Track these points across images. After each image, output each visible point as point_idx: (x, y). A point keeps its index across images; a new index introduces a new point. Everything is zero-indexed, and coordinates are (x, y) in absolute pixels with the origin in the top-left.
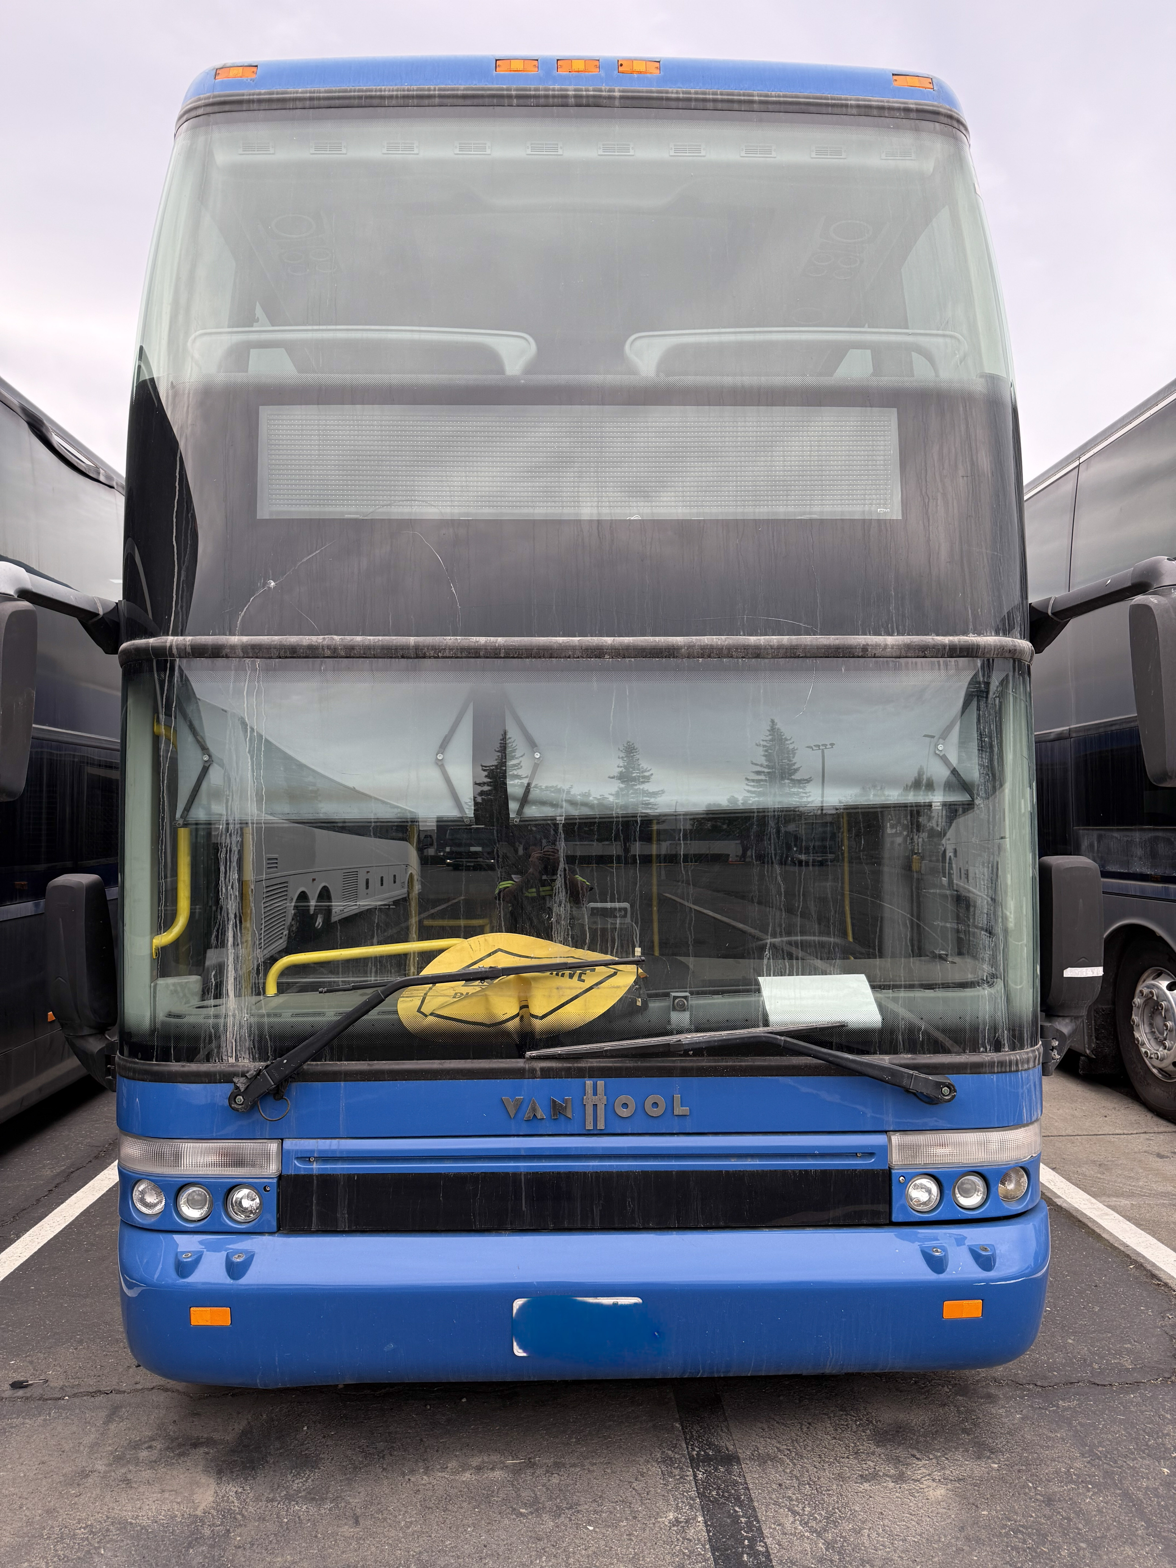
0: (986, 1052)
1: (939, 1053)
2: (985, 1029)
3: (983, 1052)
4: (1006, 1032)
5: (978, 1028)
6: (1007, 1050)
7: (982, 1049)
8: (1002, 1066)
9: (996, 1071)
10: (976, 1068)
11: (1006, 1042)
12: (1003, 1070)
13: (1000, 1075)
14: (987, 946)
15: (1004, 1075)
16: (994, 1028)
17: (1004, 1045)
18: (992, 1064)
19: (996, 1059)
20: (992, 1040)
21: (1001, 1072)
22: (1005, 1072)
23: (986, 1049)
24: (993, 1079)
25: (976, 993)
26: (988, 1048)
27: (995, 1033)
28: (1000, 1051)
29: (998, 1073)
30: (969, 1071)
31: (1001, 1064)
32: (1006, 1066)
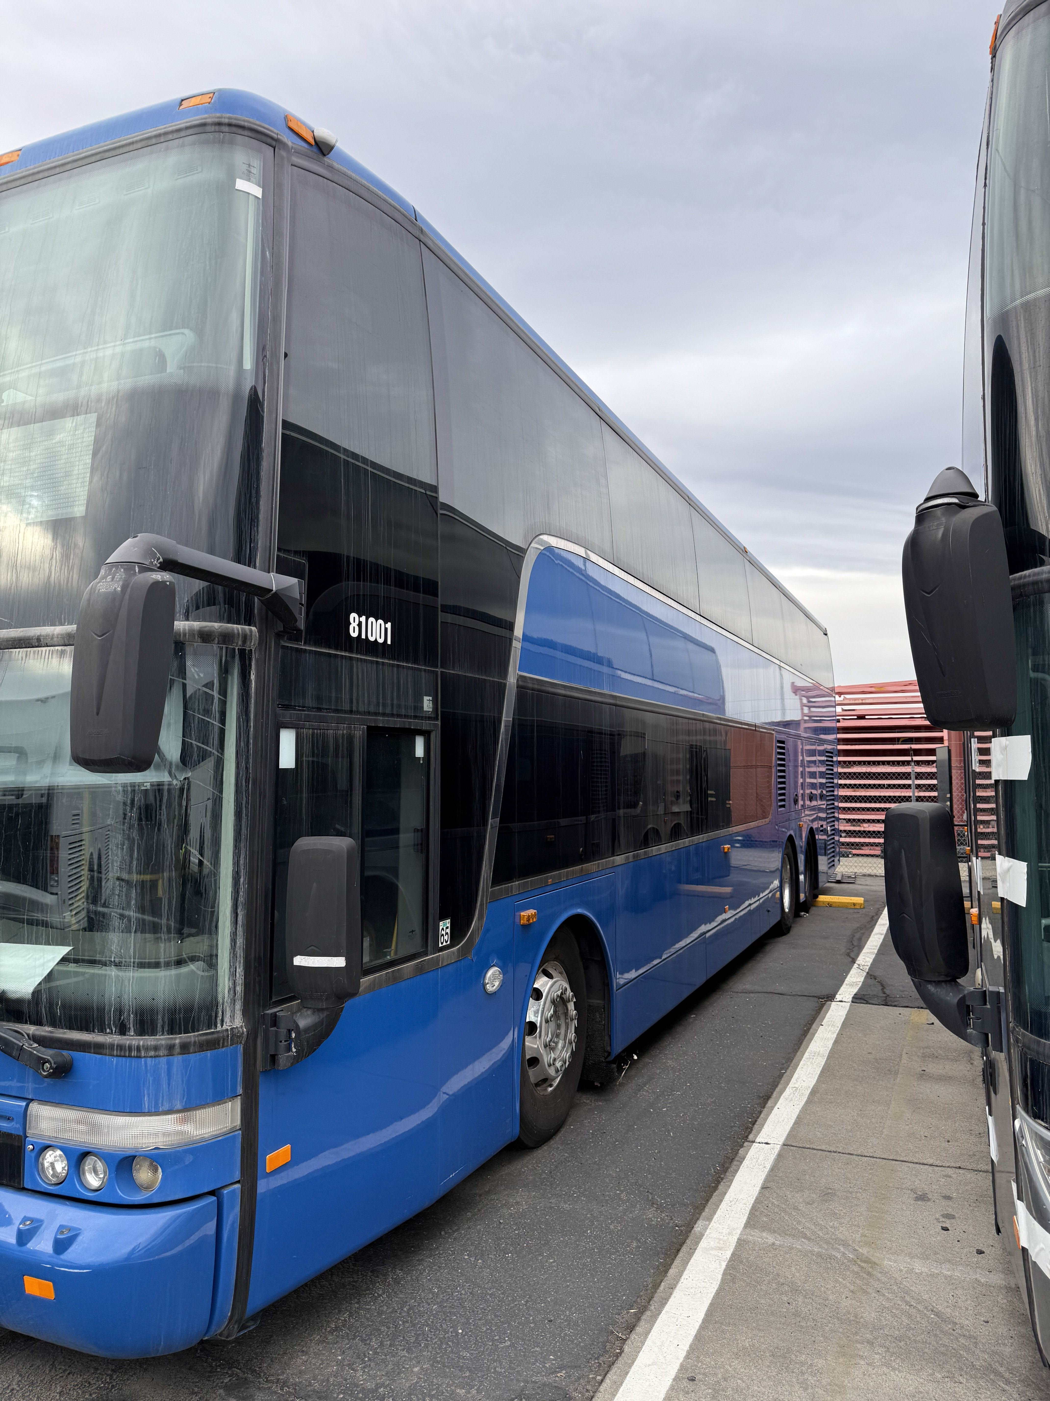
0: (112, 1033)
1: (73, 1029)
2: (110, 1011)
3: (109, 1033)
4: (132, 1016)
5: (104, 1009)
6: (132, 1034)
7: (108, 1030)
8: (121, 1050)
9: (115, 1054)
10: (98, 1048)
11: (131, 1026)
12: (123, 1054)
13: (120, 1059)
14: (116, 928)
15: (124, 1059)
16: (120, 1011)
17: (130, 1028)
18: (111, 1046)
19: (116, 1042)
20: (117, 1022)
21: (120, 1056)
22: (125, 1056)
23: (112, 1031)
24: (113, 1062)
25: (103, 972)
26: (114, 1029)
27: (120, 1015)
28: (124, 1034)
29: (117, 1056)
30: (92, 1051)
31: (121, 1047)
32: (125, 1050)
